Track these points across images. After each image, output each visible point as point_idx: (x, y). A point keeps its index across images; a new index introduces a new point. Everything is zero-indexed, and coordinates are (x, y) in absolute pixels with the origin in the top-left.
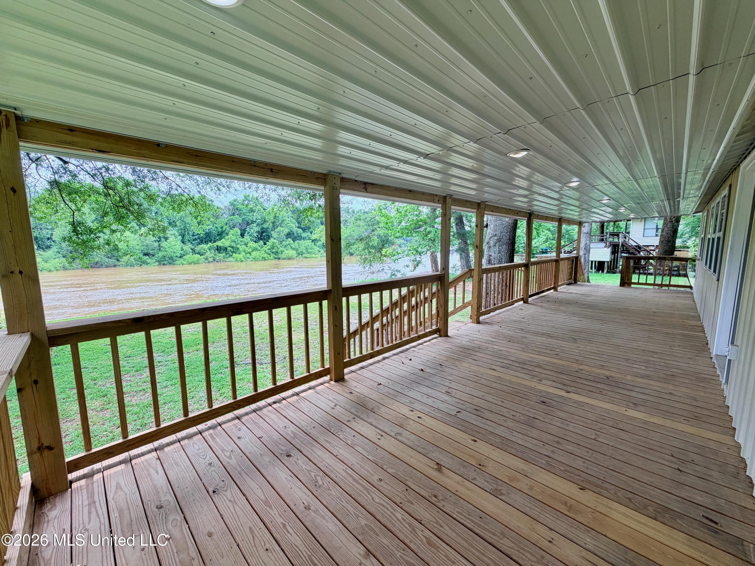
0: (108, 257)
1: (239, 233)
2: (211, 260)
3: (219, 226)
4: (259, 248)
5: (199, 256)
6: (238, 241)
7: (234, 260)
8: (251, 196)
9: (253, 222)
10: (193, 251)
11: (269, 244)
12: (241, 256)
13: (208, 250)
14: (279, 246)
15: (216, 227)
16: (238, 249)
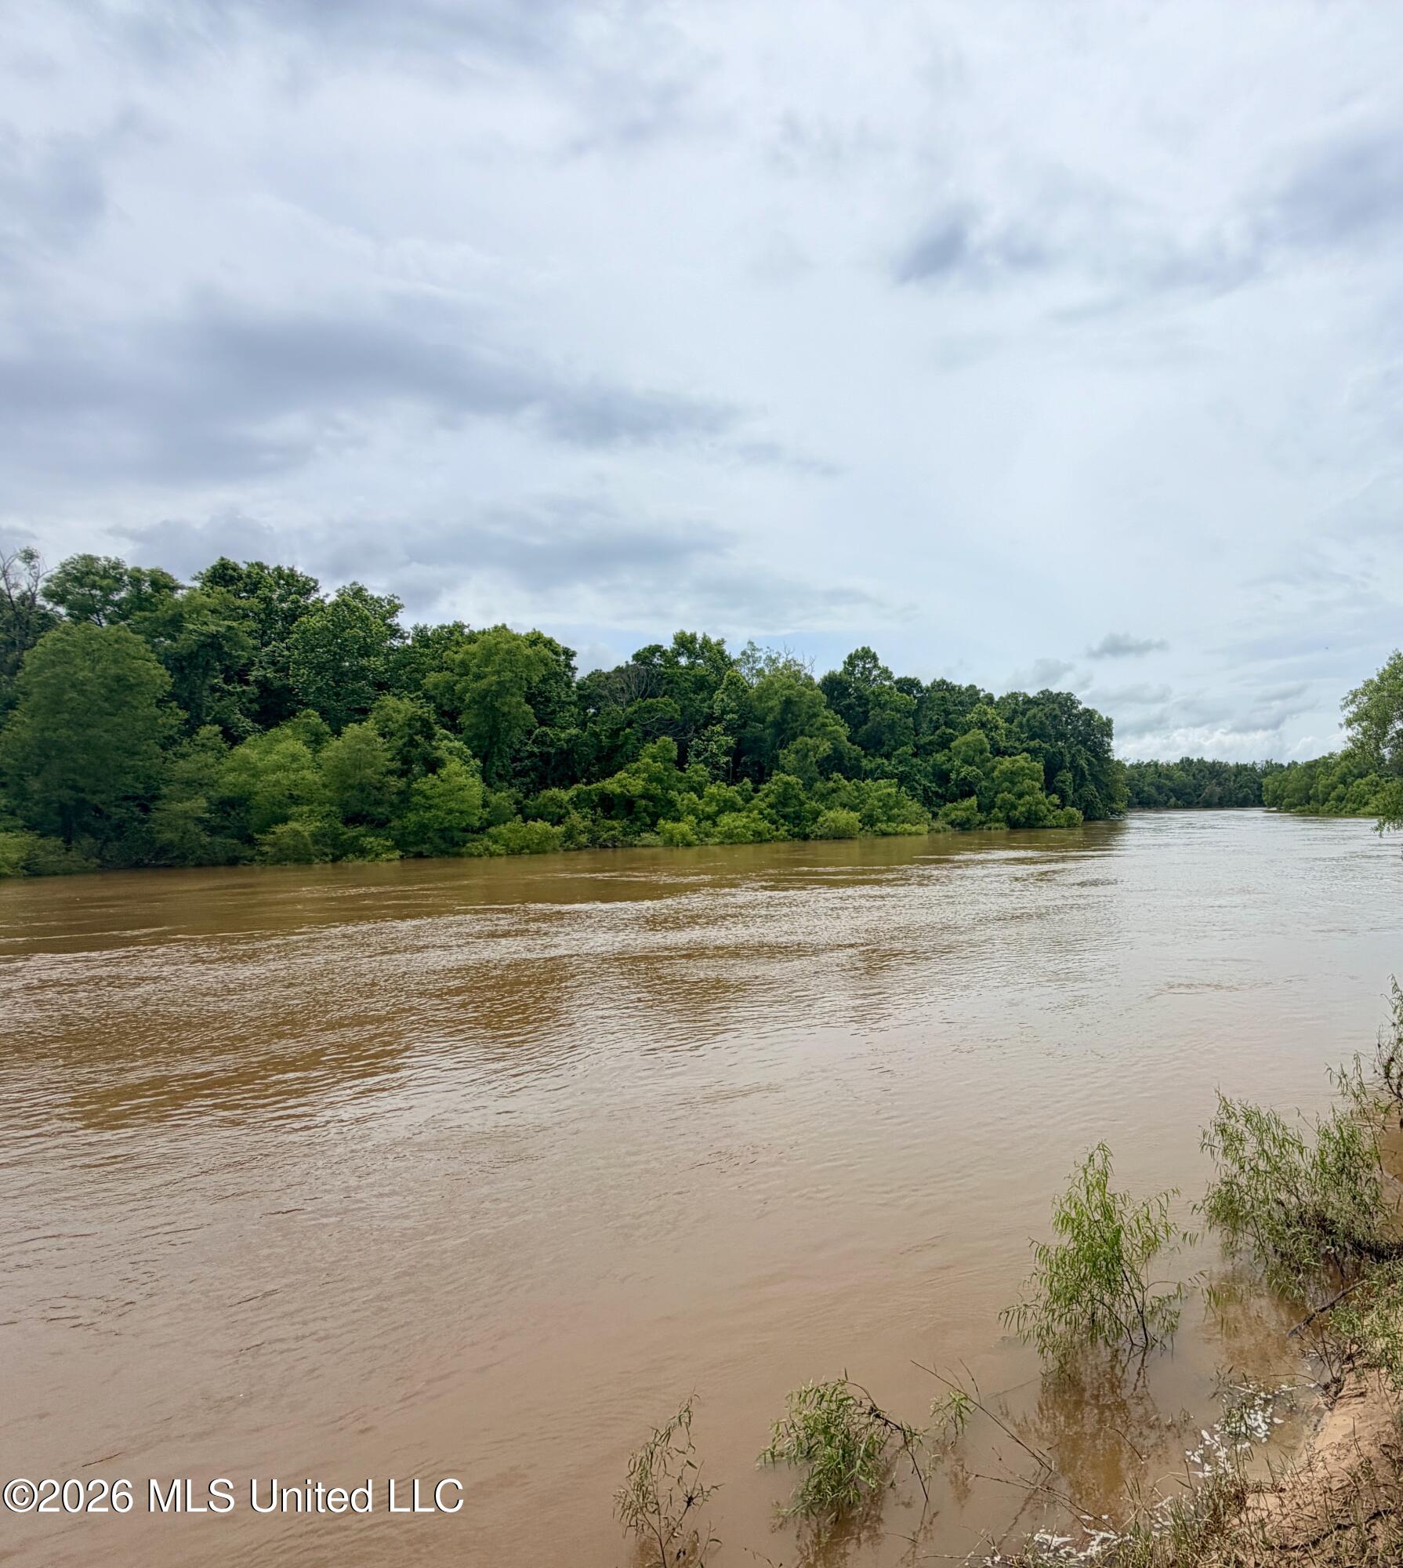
2: (583, 839)
3: (602, 728)
4: (739, 800)
5: (544, 825)
6: (668, 777)
7: (659, 840)
9: (711, 719)
10: (519, 804)
12: (683, 827)
13: (570, 807)
14: (803, 796)
15: (595, 735)
16: (671, 803)
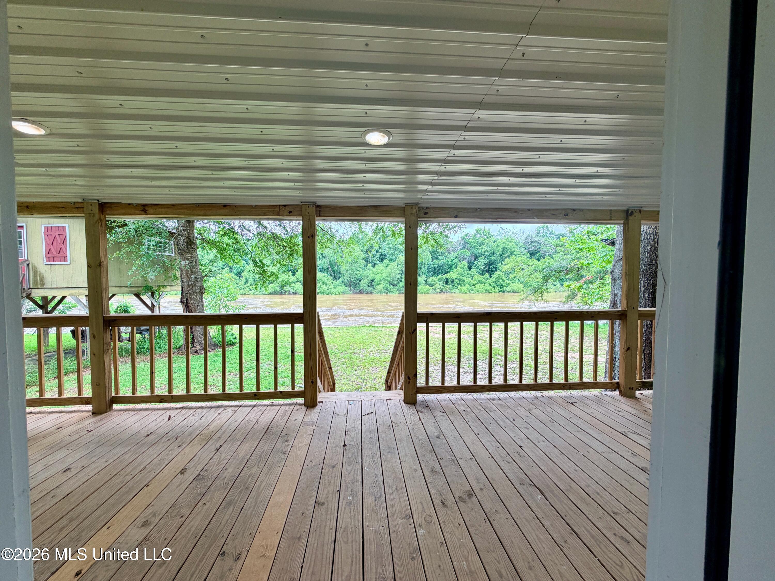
0: (368, 286)
1: (466, 267)
2: (439, 290)
3: (450, 259)
4: (484, 281)
5: (429, 286)
6: (464, 273)
7: (459, 291)
8: (483, 229)
9: (481, 255)
10: (426, 281)
11: (495, 275)
12: (465, 288)
13: (437, 282)
14: (505, 279)
15: (448, 261)
16: (464, 281)
